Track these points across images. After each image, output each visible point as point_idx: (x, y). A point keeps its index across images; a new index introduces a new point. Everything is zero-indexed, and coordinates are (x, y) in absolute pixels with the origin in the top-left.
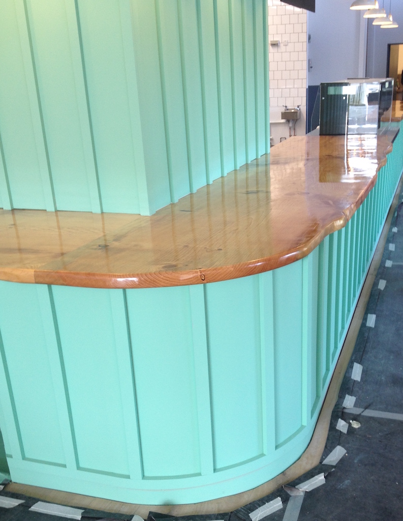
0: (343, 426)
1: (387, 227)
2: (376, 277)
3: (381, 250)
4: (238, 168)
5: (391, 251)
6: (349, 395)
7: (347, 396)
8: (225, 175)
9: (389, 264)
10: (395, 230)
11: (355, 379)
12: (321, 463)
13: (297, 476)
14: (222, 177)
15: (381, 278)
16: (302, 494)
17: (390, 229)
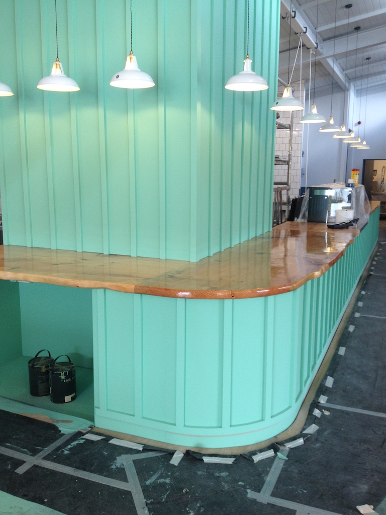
0: (318, 413)
1: (357, 291)
2: (348, 323)
3: (352, 306)
4: (250, 239)
5: (360, 307)
6: (323, 395)
7: (322, 395)
8: (242, 242)
9: (357, 315)
10: (363, 293)
11: (328, 386)
12: (301, 432)
13: (284, 439)
14: (240, 244)
15: (351, 324)
16: (288, 449)
17: (360, 292)
